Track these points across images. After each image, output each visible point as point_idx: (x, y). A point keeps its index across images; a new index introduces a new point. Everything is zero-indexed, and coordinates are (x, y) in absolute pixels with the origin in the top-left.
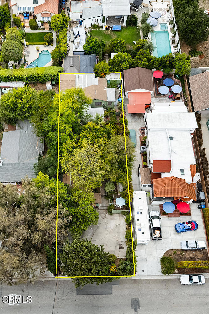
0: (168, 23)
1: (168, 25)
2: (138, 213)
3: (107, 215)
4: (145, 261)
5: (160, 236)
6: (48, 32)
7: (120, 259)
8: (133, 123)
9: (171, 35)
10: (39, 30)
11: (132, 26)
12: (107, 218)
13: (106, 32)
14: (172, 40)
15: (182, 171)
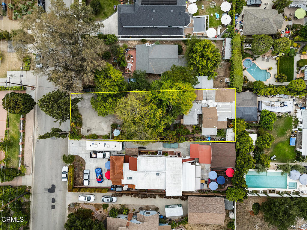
0: (296, 190)
1: (294, 189)
2: (105, 144)
3: (112, 123)
4: (79, 145)
5: (93, 157)
6: (294, 77)
7: (80, 130)
8: (185, 147)
9: (281, 190)
10: (297, 69)
11: (296, 156)
12: (110, 123)
13: (289, 131)
14: (274, 191)
15: (131, 178)
